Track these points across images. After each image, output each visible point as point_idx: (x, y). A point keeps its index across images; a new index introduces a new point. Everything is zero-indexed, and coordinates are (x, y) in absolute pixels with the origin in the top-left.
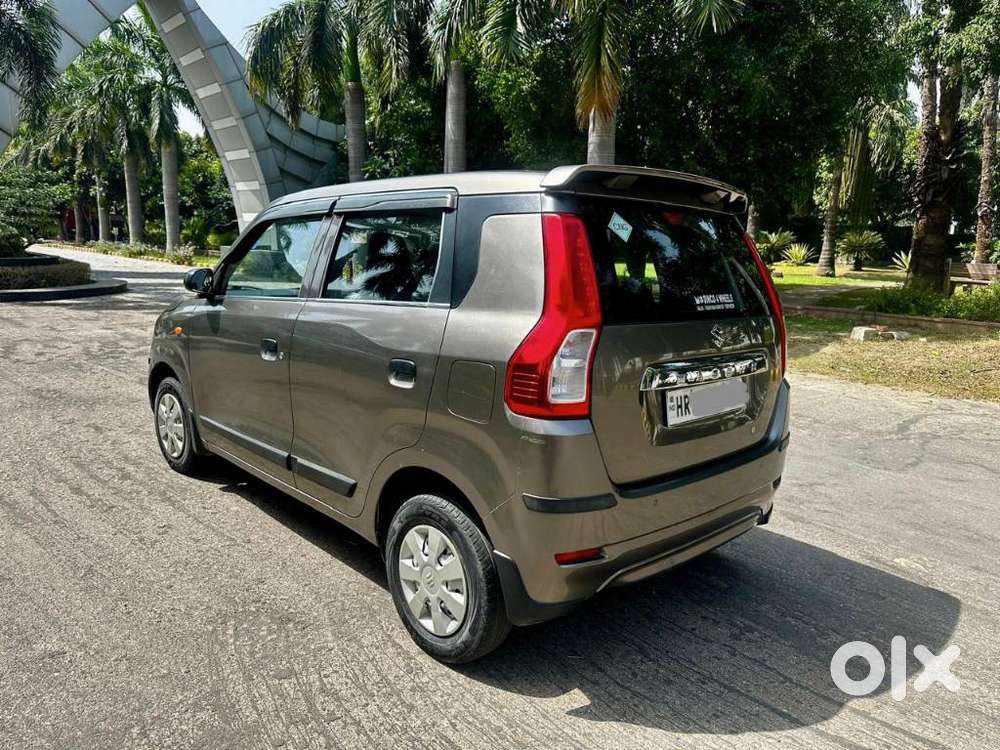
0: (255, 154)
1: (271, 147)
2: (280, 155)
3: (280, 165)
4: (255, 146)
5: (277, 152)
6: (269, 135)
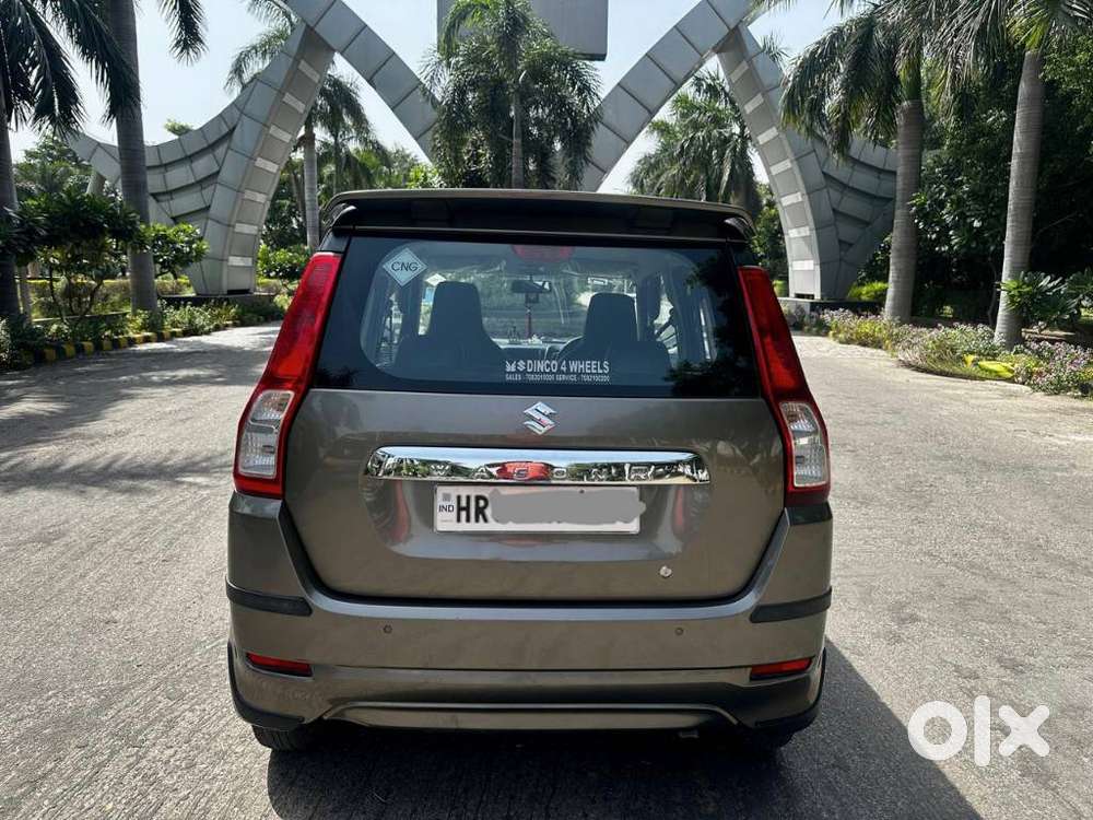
0: (806, 197)
1: (826, 187)
2: (835, 195)
3: (835, 206)
4: (807, 188)
5: (831, 191)
6: (824, 173)
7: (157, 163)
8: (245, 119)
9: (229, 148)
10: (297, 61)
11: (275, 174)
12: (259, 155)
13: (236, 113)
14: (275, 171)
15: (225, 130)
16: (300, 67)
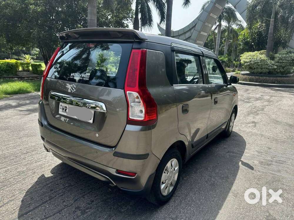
7: (177, 35)
8: (199, 21)
9: (194, 29)
10: (215, 4)
11: (206, 36)
12: (202, 31)
13: (197, 20)
14: (206, 35)
15: (194, 25)
16: (216, 6)
